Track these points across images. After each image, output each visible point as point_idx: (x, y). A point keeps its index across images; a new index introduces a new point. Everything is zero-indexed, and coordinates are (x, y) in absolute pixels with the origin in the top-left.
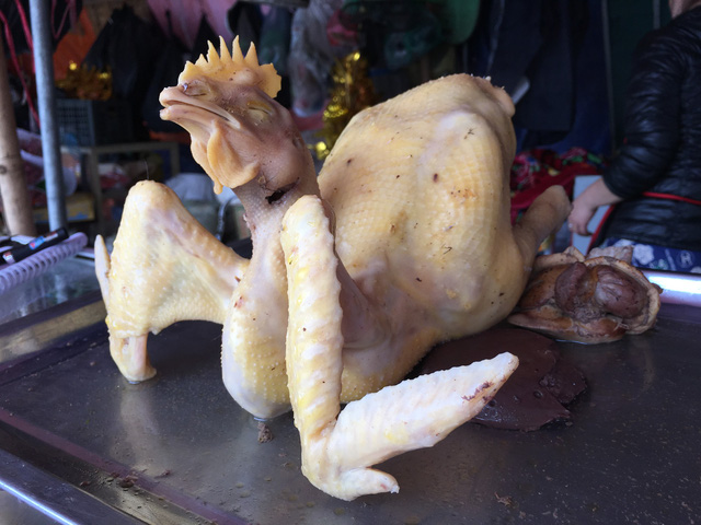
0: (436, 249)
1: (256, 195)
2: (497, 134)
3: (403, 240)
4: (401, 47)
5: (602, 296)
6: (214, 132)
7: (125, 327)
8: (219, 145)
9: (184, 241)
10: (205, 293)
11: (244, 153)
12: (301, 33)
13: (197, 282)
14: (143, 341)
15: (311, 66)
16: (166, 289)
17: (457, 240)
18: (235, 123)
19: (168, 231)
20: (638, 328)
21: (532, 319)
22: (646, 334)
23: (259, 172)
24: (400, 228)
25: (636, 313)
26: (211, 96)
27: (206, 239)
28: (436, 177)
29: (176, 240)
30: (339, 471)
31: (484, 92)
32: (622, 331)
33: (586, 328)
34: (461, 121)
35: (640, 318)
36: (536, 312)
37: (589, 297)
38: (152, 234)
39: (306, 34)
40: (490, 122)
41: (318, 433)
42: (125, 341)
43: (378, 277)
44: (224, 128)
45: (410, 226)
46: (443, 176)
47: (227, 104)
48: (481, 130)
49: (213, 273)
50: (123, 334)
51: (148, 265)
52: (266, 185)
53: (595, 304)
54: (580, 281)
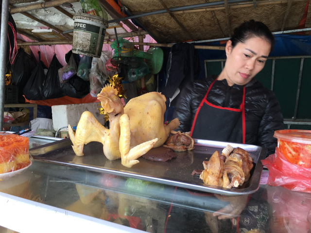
0: (147, 128)
1: (113, 114)
2: (161, 105)
3: (141, 125)
4: (134, 74)
5: (182, 140)
6: (107, 102)
7: (79, 143)
8: (107, 104)
9: (95, 124)
10: (98, 135)
11: (112, 106)
12: (95, 65)
13: (96, 133)
14: (83, 146)
15: (99, 78)
16: (90, 134)
17: (152, 126)
18: (111, 101)
19: (91, 122)
20: (190, 149)
21: (168, 146)
22: (192, 150)
23: (114, 110)
24: (140, 123)
25: (189, 145)
26: (106, 95)
27: (99, 124)
28: (148, 113)
29: (93, 124)
30: (129, 161)
31: (159, 96)
32: (186, 149)
33: (179, 147)
34: (153, 102)
35: (190, 146)
36: (169, 144)
37: (179, 141)
38: (88, 122)
39: (97, 65)
40: (159, 103)
41: (126, 154)
42: (78, 146)
43: (135, 133)
44: (109, 102)
45: (142, 123)
46: (149, 113)
47: (109, 97)
48: (157, 104)
49: (100, 131)
50: (78, 144)
51: (86, 129)
52: (115, 113)
53: (180, 142)
54: (177, 137)
